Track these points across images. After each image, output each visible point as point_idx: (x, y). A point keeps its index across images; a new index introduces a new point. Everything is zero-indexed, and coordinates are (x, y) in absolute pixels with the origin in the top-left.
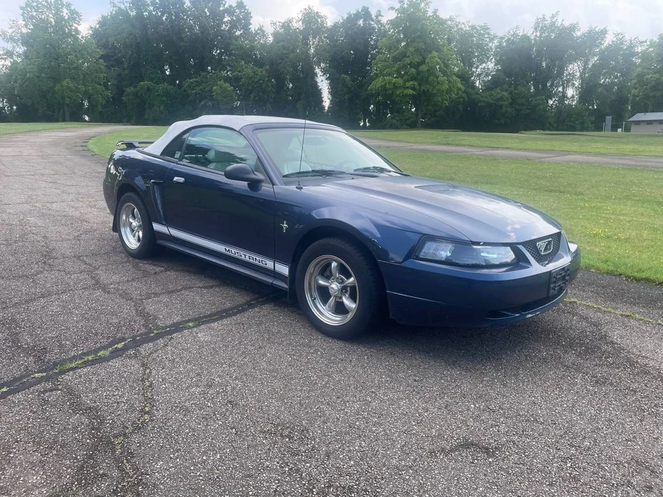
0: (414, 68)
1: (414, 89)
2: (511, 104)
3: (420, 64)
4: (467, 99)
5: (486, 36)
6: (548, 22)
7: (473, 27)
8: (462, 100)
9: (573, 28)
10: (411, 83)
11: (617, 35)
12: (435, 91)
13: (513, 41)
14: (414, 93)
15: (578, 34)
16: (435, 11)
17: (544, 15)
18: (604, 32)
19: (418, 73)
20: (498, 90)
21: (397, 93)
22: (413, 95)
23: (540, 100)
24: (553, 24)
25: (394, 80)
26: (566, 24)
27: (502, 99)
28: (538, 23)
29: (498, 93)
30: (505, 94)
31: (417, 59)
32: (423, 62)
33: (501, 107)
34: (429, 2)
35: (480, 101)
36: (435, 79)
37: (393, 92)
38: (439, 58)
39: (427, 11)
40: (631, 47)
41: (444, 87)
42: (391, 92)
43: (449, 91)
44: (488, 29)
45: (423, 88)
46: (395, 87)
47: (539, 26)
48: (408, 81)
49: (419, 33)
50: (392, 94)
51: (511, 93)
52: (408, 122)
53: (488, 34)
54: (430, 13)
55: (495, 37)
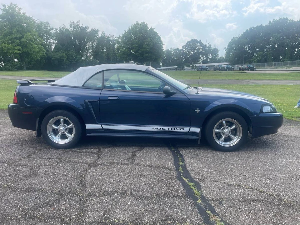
0: (18, 40)
1: (19, 50)
2: (67, 59)
3: (21, 38)
4: (46, 56)
5: (49, 27)
6: (76, 24)
7: (42, 23)
8: (44, 56)
9: (86, 28)
10: (18, 47)
11: (102, 32)
12: (32, 52)
13: (62, 31)
14: (20, 52)
15: (89, 30)
16: (24, 13)
17: (73, 21)
18: (97, 31)
19: (21, 42)
20: (60, 52)
21: (10, 52)
22: (20, 53)
23: (79, 57)
24: (78, 25)
25: (7, 45)
26: (84, 26)
27: (63, 56)
28: (71, 24)
29: (60, 54)
30: (64, 54)
31: (19, 35)
32: (23, 37)
33: (63, 60)
34: (20, 8)
35: (53, 57)
36: (31, 46)
37: (7, 51)
38: (31, 36)
39: (20, 12)
40: (108, 38)
41: (36, 50)
42: (6, 51)
43: (39, 52)
44: (49, 24)
45: (24, 50)
46: (9, 49)
47: (72, 26)
48: (16, 46)
49: (18, 23)
50: (7, 53)
51: (66, 54)
52: (16, 67)
53: (49, 26)
54: (22, 14)
55: (53, 28)
